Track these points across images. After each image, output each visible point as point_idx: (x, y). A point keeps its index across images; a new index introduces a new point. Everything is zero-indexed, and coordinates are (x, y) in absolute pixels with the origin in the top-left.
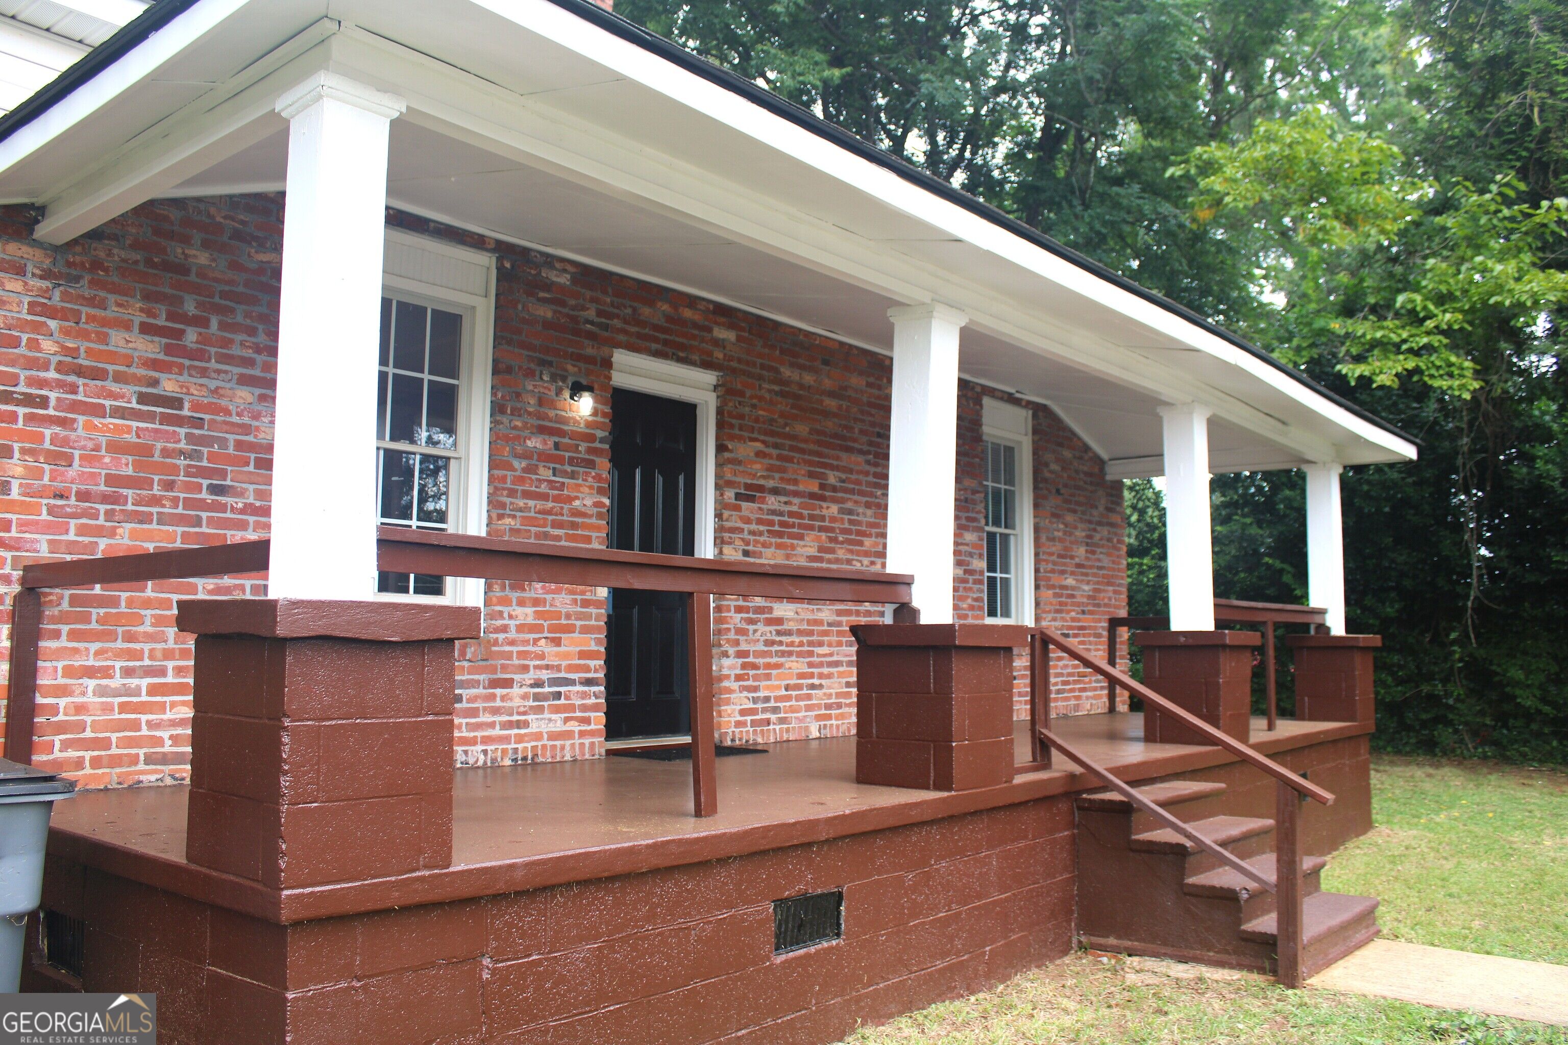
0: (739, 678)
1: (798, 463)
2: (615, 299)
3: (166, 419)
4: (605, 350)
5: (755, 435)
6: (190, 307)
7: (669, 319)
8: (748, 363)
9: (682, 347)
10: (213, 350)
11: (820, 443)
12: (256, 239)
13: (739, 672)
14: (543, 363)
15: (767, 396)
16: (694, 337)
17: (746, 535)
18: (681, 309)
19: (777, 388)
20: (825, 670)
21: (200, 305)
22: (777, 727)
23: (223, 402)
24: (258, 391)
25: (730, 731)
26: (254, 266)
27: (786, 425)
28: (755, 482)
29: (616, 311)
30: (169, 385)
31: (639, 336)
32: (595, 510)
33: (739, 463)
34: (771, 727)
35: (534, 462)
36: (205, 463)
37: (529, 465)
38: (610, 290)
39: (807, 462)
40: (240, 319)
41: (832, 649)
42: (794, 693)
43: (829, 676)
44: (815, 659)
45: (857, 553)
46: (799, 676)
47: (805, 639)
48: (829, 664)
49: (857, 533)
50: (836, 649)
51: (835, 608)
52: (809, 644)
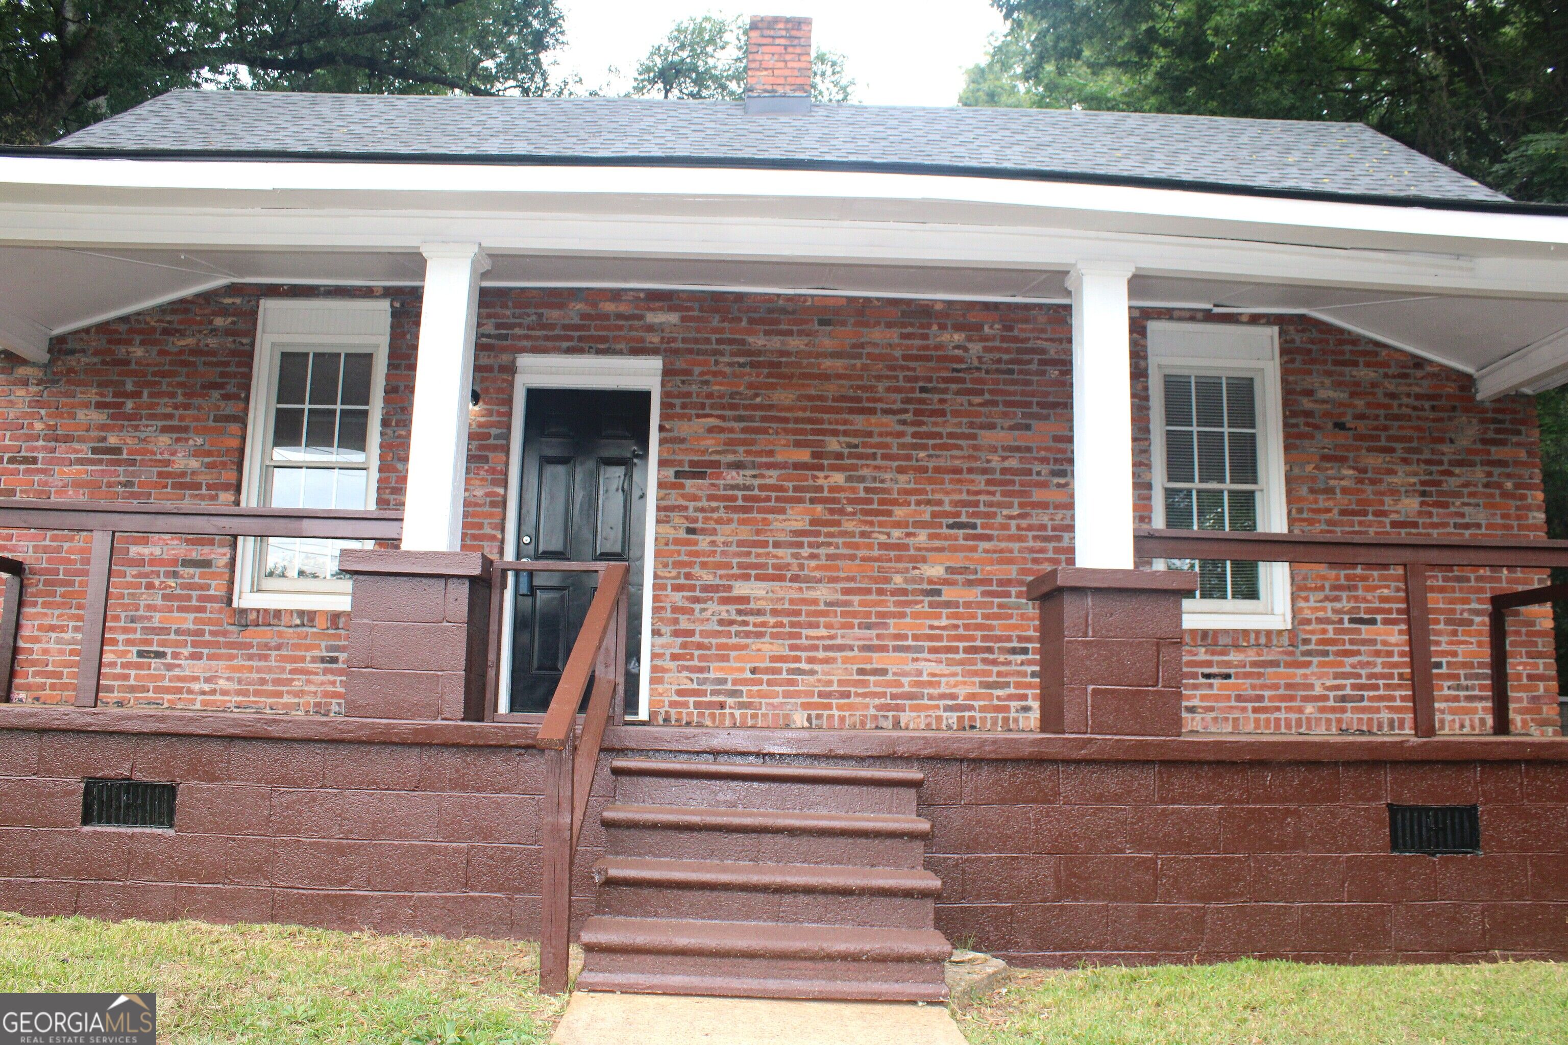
0: (674, 657)
1: (777, 433)
2: (517, 311)
3: (111, 463)
4: (505, 358)
5: (707, 411)
6: (129, 387)
7: (584, 316)
8: (696, 341)
9: (604, 340)
10: (144, 412)
11: (814, 409)
12: (177, 331)
13: (677, 651)
15: (728, 370)
16: (620, 328)
17: (691, 513)
18: (601, 305)
19: (741, 360)
20: (821, 654)
21: (135, 384)
22: (737, 713)
23: (150, 447)
24: (175, 436)
25: (662, 711)
26: (174, 350)
27: (757, 395)
28: (706, 458)
29: (517, 321)
30: (113, 440)
31: (547, 338)
33: (683, 441)
34: (727, 711)
36: (136, 489)
38: (510, 304)
39: (786, 431)
40: (164, 388)
41: (833, 632)
42: (765, 677)
43: (826, 661)
44: (804, 641)
45: (881, 524)
46: (774, 659)
47: (785, 620)
48: (827, 648)
49: (882, 502)
50: (840, 632)
51: (839, 586)
52: (793, 625)
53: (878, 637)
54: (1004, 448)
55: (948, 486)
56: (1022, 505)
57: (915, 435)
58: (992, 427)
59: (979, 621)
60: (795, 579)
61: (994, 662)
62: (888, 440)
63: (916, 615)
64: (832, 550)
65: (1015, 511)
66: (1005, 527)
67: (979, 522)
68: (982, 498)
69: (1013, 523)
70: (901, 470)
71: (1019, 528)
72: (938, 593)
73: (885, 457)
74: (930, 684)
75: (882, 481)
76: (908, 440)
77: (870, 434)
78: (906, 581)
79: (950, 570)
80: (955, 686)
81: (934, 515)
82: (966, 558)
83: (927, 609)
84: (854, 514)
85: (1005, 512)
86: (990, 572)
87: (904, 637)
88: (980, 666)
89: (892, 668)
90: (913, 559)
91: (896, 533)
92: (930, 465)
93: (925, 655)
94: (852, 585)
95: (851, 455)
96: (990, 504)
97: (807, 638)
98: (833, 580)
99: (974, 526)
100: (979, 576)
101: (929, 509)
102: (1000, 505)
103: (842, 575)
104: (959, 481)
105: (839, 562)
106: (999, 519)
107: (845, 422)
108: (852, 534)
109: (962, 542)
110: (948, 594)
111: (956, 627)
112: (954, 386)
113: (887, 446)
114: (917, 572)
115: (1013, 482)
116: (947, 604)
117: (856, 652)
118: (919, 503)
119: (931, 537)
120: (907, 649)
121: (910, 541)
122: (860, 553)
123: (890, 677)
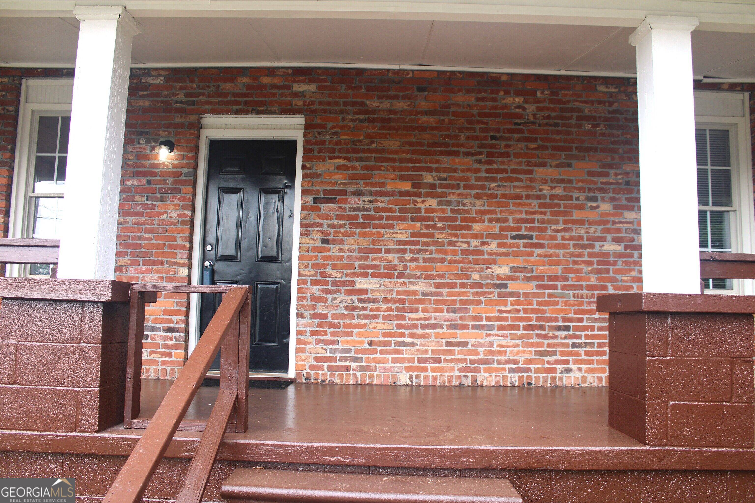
0: (313, 333)
1: (388, 170)
2: (201, 84)
4: (193, 118)
5: (337, 154)
7: (248, 87)
8: (329, 104)
9: (262, 104)
11: (414, 152)
13: (315, 329)
14: (141, 134)
15: (351, 124)
16: (273, 95)
17: (325, 228)
18: (260, 79)
19: (361, 117)
20: (419, 331)
22: (359, 374)
25: (304, 372)
27: (372, 142)
28: (336, 188)
29: (201, 91)
31: (222, 103)
32: (180, 219)
33: (319, 176)
34: (351, 372)
35: (133, 194)
37: (127, 196)
38: (196, 79)
39: (394, 168)
41: (428, 315)
42: (379, 348)
43: (423, 336)
44: (407, 322)
45: (463, 236)
46: (385, 335)
47: (394, 306)
48: (424, 327)
49: (464, 220)
50: (433, 315)
51: (433, 281)
52: (399, 310)
53: (461, 318)
54: (552, 181)
55: (512, 208)
56: (565, 222)
57: (487, 171)
58: (544, 165)
59: (535, 306)
60: (400, 276)
61: (545, 337)
62: (468, 174)
63: (489, 303)
64: (427, 255)
65: (561, 227)
66: (553, 238)
67: (534, 234)
68: (537, 217)
69: (559, 235)
70: (478, 197)
71: (563, 238)
72: (505, 286)
73: (466, 187)
74: (499, 353)
75: (464, 205)
76: (483, 174)
77: (455, 170)
78: (481, 277)
79: (513, 269)
80: (517, 354)
81: (502, 229)
82: (525, 261)
83: (496, 298)
84: (443, 228)
85: (553, 227)
86: (542, 271)
87: (481, 319)
88: (535, 340)
89: (472, 341)
90: (486, 262)
91: (475, 243)
92: (499, 193)
93: (496, 332)
94: (442, 281)
95: (441, 186)
96: (543, 221)
97: (409, 319)
98: (428, 277)
99: (531, 238)
100: (534, 274)
101: (498, 225)
102: (550, 222)
103: (435, 273)
104: (520, 204)
105: (432, 264)
106: (549, 232)
107: (437, 162)
108: (442, 244)
109: (522, 249)
110: (512, 287)
111: (518, 311)
112: (516, 136)
113: (467, 179)
114: (489, 271)
115: (558, 205)
116: (511, 294)
117: (445, 330)
118: (490, 221)
119: (500, 245)
120: (482, 327)
121: (485, 248)
122: (448, 257)
123: (469, 348)
